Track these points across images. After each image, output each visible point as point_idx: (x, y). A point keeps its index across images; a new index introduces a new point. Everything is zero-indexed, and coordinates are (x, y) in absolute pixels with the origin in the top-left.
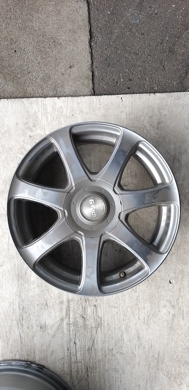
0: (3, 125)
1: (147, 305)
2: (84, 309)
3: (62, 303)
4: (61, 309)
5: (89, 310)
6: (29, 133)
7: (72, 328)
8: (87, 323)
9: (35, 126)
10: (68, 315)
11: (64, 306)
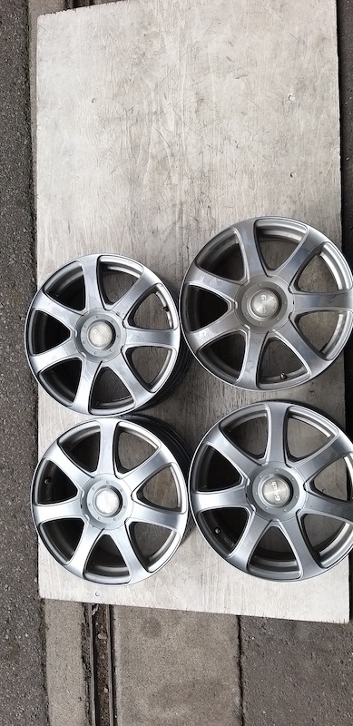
0: (118, 27)
1: (266, 203)
2: (198, 211)
3: (174, 205)
4: (174, 213)
5: (203, 212)
6: (144, 32)
7: (184, 232)
8: (200, 225)
9: (150, 24)
10: (180, 218)
11: (177, 210)
